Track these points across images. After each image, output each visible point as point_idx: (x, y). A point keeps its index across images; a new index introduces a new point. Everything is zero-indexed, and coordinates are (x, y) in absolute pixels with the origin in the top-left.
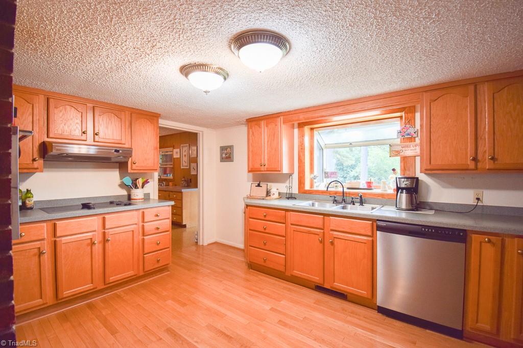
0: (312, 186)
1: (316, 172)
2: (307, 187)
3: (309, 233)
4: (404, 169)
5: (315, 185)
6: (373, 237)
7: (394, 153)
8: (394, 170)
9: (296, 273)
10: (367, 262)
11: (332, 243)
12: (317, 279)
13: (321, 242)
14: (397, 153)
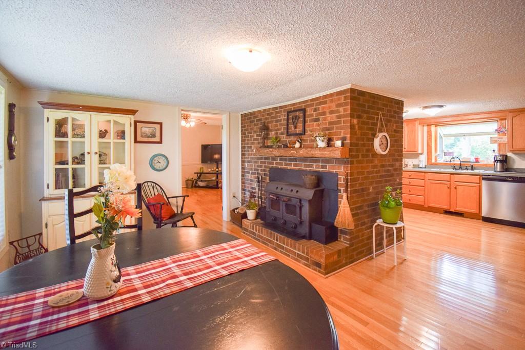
0: (436, 160)
1: (439, 152)
2: (433, 161)
3: (441, 183)
4: (499, 150)
5: (438, 160)
6: (479, 183)
7: (493, 141)
8: (494, 151)
9: (432, 205)
10: (476, 196)
11: (456, 188)
12: (446, 207)
13: (449, 188)
14: (495, 142)
